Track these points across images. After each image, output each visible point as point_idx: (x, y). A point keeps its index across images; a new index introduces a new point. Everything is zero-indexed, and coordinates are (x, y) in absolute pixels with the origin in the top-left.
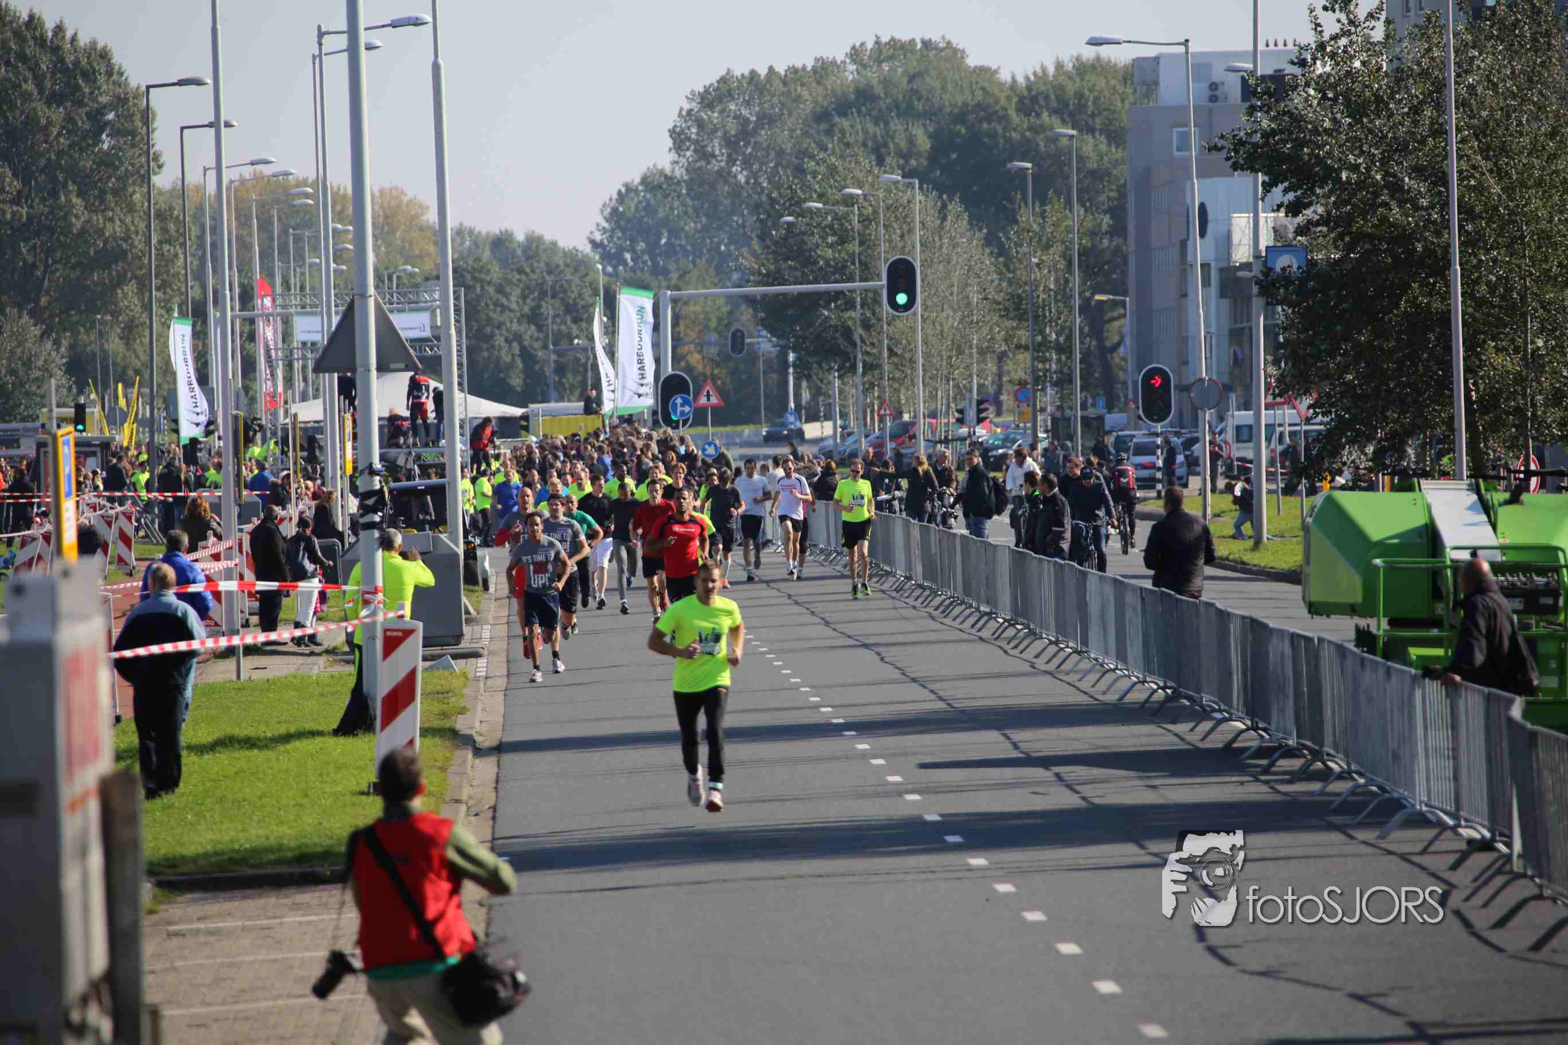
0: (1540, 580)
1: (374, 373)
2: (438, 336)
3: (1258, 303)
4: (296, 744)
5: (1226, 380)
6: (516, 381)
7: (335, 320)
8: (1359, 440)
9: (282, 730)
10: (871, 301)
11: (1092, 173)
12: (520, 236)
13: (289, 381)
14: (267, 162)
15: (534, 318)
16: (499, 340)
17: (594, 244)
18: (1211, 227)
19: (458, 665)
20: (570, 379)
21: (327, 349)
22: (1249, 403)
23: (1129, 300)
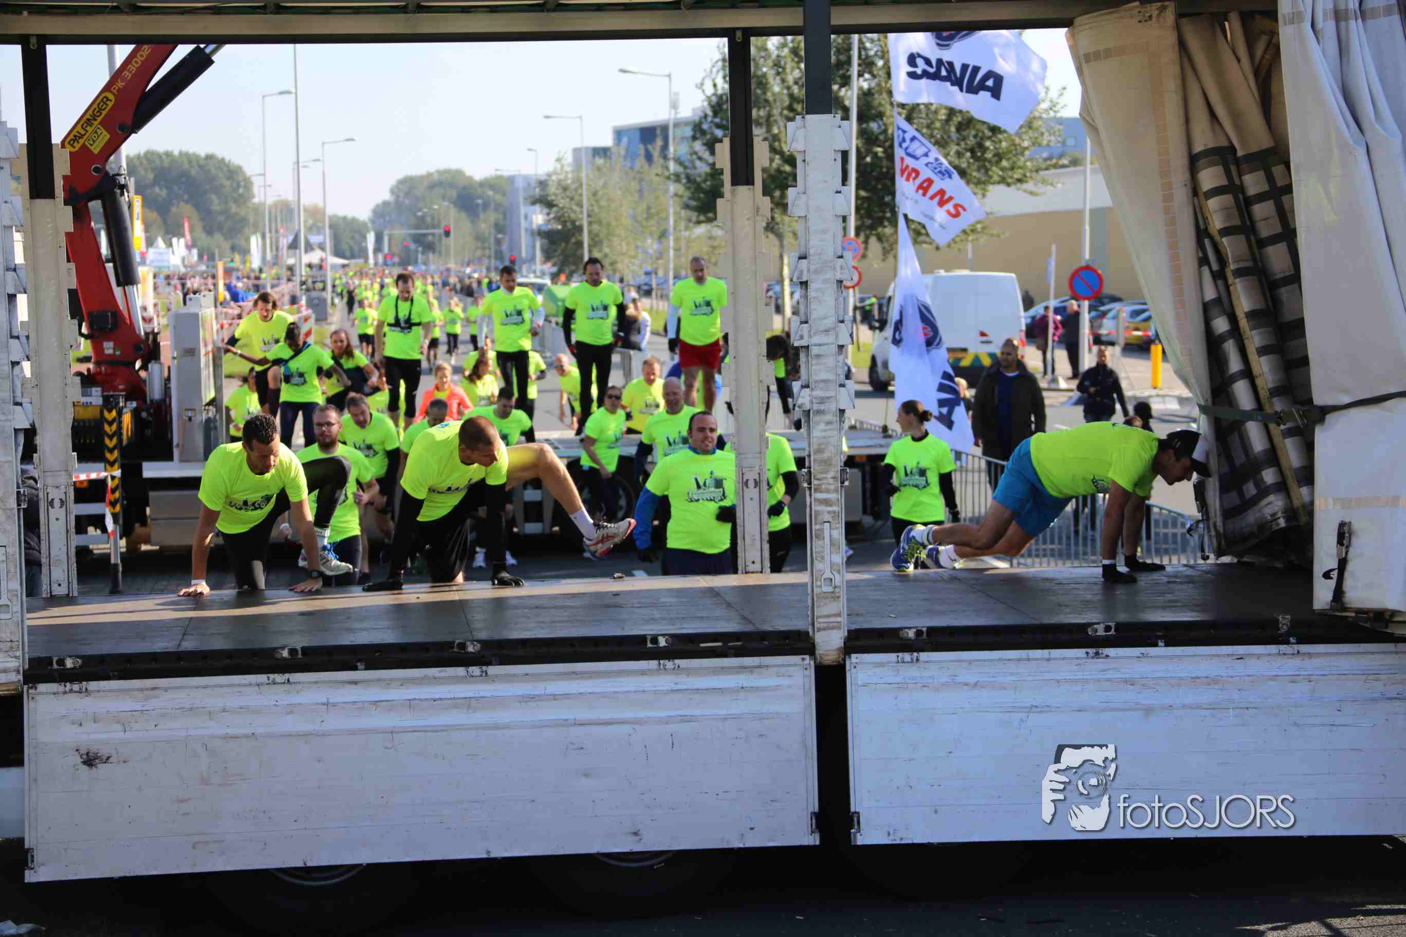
1: (303, 250)
2: (324, 242)
3: (538, 238)
11: (498, 204)
15: (353, 238)
17: (370, 219)
18: (527, 217)
20: (362, 253)
22: (535, 263)
23: (507, 239)
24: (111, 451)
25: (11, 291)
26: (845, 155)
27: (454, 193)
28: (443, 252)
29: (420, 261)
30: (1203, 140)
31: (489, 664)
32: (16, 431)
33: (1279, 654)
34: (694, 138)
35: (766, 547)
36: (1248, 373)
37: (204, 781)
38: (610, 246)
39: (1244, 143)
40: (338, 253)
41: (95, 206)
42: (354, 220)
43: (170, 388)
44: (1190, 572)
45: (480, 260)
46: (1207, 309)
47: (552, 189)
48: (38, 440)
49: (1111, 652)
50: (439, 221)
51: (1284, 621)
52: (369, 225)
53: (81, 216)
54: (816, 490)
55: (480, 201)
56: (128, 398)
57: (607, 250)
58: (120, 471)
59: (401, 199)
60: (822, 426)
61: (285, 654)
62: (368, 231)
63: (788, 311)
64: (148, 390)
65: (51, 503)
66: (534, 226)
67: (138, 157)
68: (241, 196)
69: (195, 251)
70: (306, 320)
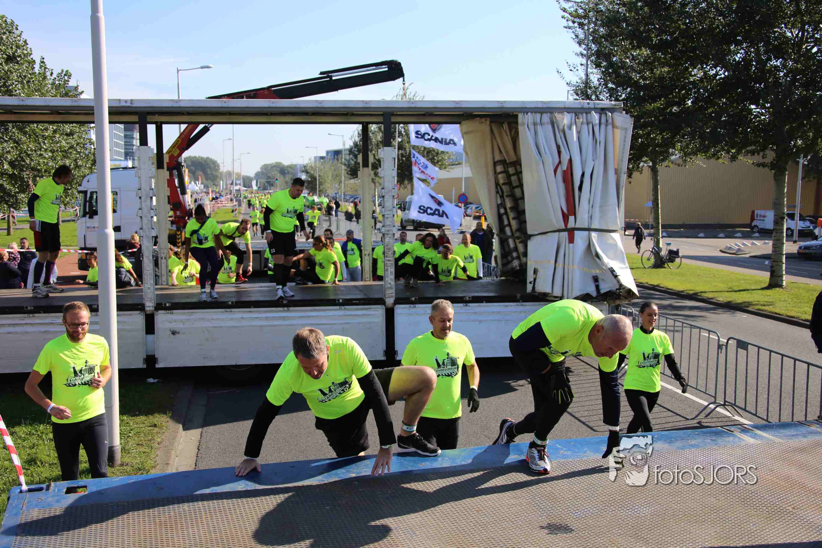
25: (151, 196)
26: (395, 159)
27: (279, 169)
29: (269, 189)
30: (498, 158)
31: (290, 307)
32: (153, 237)
33: (517, 305)
34: (350, 154)
35: (371, 273)
36: (509, 225)
37: (207, 340)
39: (509, 159)
40: (244, 186)
41: (175, 172)
42: (249, 176)
44: (493, 282)
46: (499, 207)
47: (308, 168)
48: (158, 240)
49: (470, 304)
50: (274, 177)
51: (519, 296)
52: (254, 178)
53: (171, 175)
54: (387, 257)
55: (286, 172)
59: (263, 171)
60: (388, 238)
61: (230, 303)
63: (377, 205)
65: (162, 258)
67: (186, 158)
68: (216, 169)
69: (203, 185)
70: (235, 206)
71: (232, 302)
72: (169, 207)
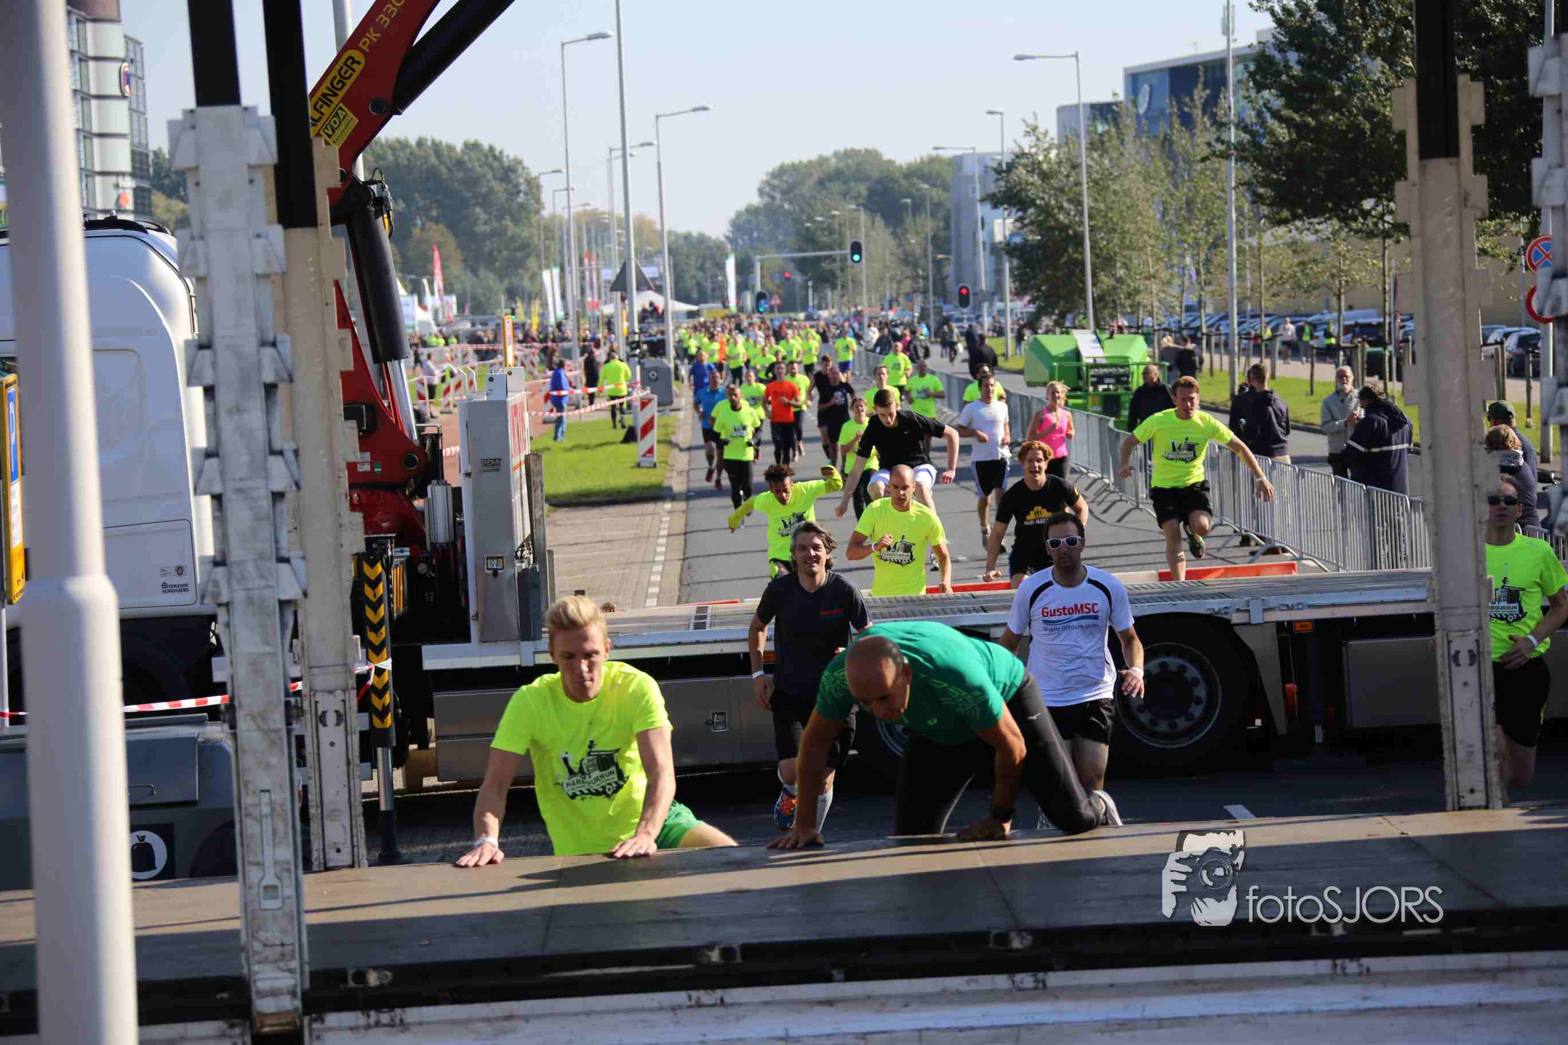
0: (1121, 371)
1: (635, 292)
2: (662, 277)
3: (1005, 257)
4: (606, 448)
5: (992, 290)
6: (695, 295)
7: (618, 270)
8: (1049, 314)
9: (599, 442)
10: (844, 259)
11: (935, 204)
12: (695, 234)
13: (599, 297)
14: (587, 204)
15: (702, 268)
16: (687, 278)
17: (727, 237)
18: (986, 227)
19: (673, 413)
20: (717, 293)
21: (615, 282)
22: (1002, 300)
23: (952, 257)
24: (376, 628)
27: (863, 189)
28: (850, 286)
29: (811, 304)
31: (1048, 968)
32: (283, 604)
35: (1494, 764)
38: (1125, 266)
40: (681, 296)
42: (702, 239)
43: (462, 523)
45: (908, 296)
48: (300, 619)
50: (840, 234)
52: (729, 246)
55: (908, 201)
56: (399, 543)
57: (1121, 272)
58: (390, 661)
59: (778, 202)
61: (715, 956)
62: (727, 258)
64: (426, 530)
65: (322, 719)
66: (999, 237)
68: (522, 206)
69: (453, 299)
70: (644, 404)
71: (727, 952)
72: (348, 433)
